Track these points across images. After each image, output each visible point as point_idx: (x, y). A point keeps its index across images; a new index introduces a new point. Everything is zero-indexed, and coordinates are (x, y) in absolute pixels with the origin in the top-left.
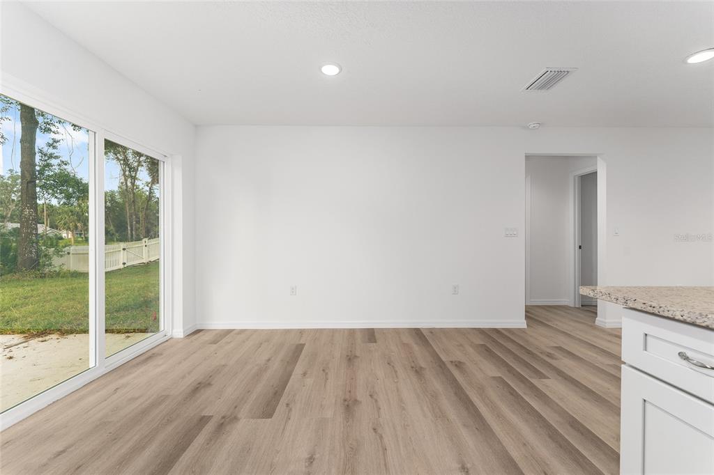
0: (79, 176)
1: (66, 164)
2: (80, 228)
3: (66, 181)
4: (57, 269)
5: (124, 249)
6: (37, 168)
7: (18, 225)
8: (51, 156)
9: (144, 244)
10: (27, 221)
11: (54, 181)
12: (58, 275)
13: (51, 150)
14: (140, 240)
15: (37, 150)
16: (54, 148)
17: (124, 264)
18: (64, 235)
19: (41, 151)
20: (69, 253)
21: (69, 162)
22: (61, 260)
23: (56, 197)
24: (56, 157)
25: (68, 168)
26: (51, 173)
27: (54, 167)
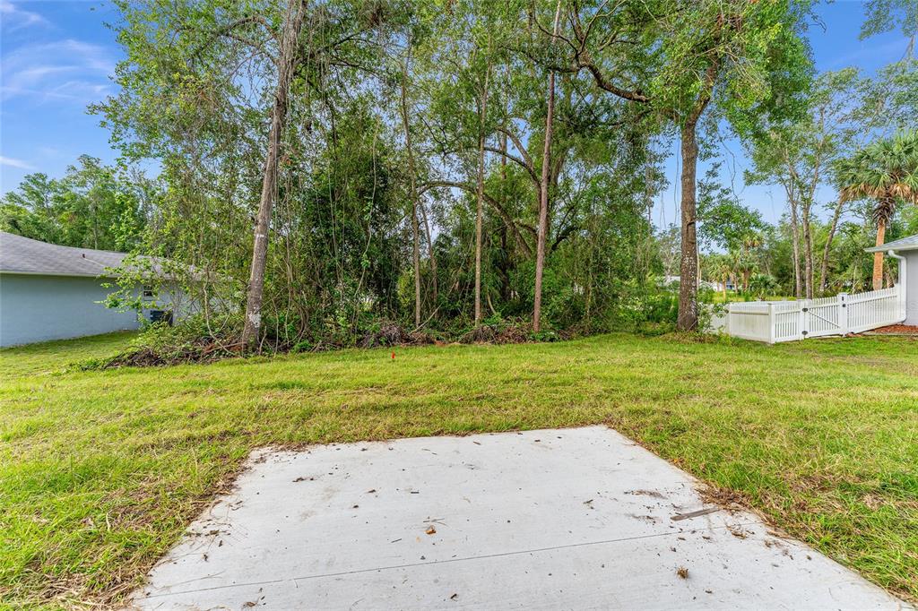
0: (743, 205)
1: (727, 193)
2: (732, 279)
3: (728, 215)
4: (716, 332)
5: (805, 310)
6: (697, 206)
7: (678, 279)
8: (711, 188)
9: (840, 303)
10: (687, 272)
11: (714, 218)
12: (716, 340)
13: (711, 180)
14: (834, 294)
15: (696, 184)
16: (715, 175)
17: (805, 333)
18: (715, 288)
19: (700, 185)
20: (727, 312)
21: (731, 188)
22: (722, 321)
23: (716, 239)
24: (717, 187)
25: (731, 197)
26: (711, 209)
27: (714, 201)
